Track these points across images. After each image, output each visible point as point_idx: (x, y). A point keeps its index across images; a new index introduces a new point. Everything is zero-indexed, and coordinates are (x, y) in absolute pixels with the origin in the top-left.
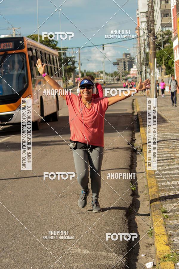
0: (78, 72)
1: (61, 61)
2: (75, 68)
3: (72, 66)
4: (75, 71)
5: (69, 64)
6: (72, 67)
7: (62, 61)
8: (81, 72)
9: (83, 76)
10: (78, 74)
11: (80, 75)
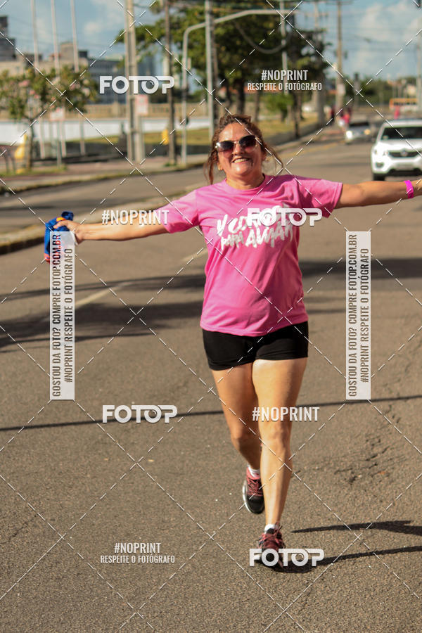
0: (334, 80)
1: (280, 43)
2: (326, 65)
3: (313, 59)
4: (324, 75)
5: (304, 51)
6: (314, 63)
7: (284, 43)
8: (344, 80)
9: (350, 91)
10: (334, 87)
11: (341, 90)
